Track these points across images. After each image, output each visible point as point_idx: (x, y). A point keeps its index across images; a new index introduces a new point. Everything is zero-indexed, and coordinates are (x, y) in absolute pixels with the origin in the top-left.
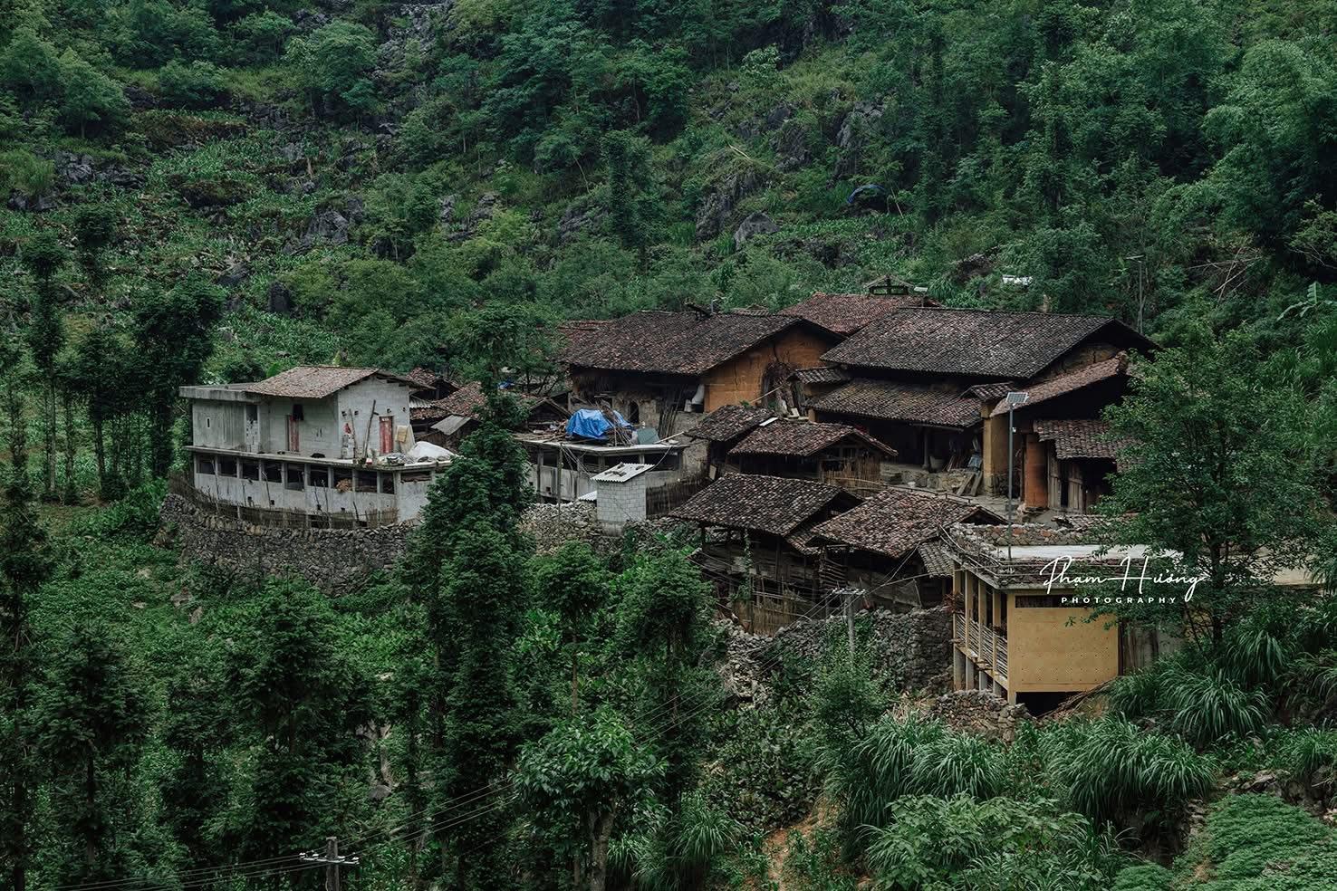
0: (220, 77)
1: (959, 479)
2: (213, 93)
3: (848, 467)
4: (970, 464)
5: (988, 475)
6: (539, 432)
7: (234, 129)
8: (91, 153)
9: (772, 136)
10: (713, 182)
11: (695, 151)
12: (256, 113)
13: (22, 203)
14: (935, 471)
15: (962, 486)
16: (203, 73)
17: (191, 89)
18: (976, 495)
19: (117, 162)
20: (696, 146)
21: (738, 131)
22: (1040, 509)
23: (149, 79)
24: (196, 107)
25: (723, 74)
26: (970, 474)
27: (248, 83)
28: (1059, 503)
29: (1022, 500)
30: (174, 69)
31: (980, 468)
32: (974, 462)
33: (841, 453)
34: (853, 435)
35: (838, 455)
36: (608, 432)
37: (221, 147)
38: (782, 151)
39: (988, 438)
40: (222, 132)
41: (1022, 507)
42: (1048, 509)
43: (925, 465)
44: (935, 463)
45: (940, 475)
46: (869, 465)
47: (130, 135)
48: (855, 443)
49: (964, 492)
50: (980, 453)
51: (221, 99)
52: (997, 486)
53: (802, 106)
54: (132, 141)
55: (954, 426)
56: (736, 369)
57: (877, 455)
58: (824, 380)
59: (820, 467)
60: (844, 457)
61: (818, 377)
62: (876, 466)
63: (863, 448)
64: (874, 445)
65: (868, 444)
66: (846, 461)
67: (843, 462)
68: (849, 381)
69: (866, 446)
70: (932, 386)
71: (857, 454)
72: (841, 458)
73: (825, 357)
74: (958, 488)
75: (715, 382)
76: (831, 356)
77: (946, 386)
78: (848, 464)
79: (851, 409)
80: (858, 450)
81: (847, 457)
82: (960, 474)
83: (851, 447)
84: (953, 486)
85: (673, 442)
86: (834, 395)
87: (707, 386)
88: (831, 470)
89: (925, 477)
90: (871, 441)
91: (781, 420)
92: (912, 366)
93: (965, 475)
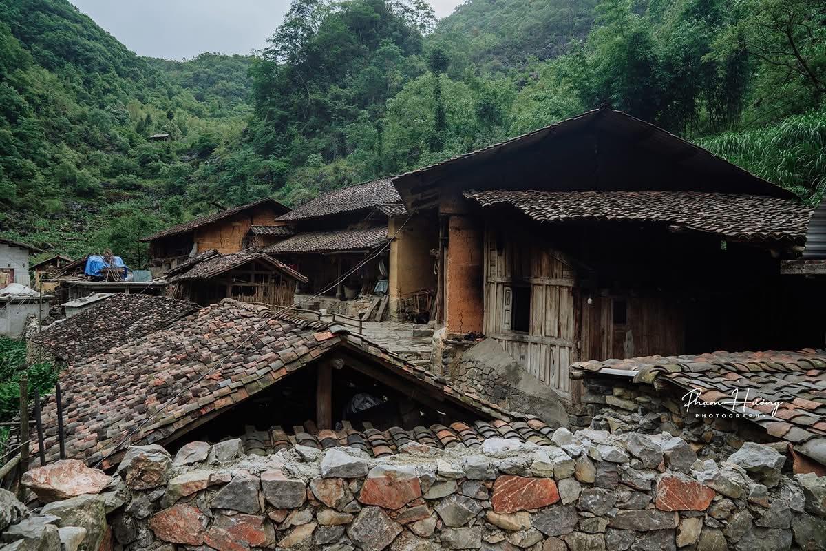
0: (140, 181)
1: (366, 305)
2: (135, 185)
4: (377, 290)
5: (394, 299)
6: (81, 275)
7: (139, 197)
8: (83, 202)
9: (317, 186)
10: (293, 202)
11: (288, 192)
12: (148, 192)
13: (49, 217)
14: (346, 299)
15: (368, 311)
16: (132, 178)
17: (127, 183)
18: (382, 320)
19: (92, 206)
20: (289, 190)
21: (306, 185)
22: (471, 337)
23: (113, 181)
24: (128, 190)
25: (303, 168)
26: (376, 300)
27: (149, 183)
28: (507, 327)
29: (441, 322)
30: (121, 177)
31: (386, 293)
32: (380, 287)
33: (253, 279)
34: (262, 259)
35: (249, 281)
36: (103, 271)
37: (132, 202)
38: (321, 191)
39: (394, 261)
40: (135, 197)
41: (441, 334)
42: (483, 337)
43: (338, 294)
44: (348, 293)
45: (349, 302)
46: (282, 292)
47: (100, 197)
48: (267, 270)
49: (369, 318)
50: (386, 278)
51: (138, 187)
52: (403, 311)
53: (330, 175)
54: (101, 199)
55: (360, 249)
56: (222, 233)
57: (291, 282)
58: (272, 233)
59: (230, 291)
60: (255, 282)
61: (268, 231)
62: (290, 293)
63: (276, 274)
64: (284, 270)
65: (279, 269)
66: (258, 287)
67: (254, 287)
68: (293, 236)
69: (278, 273)
70: (349, 228)
71: (269, 280)
72: (252, 284)
73: (277, 219)
74: (364, 313)
75: (204, 240)
76: (281, 218)
77: (359, 225)
78: (260, 289)
79: (284, 250)
80: (270, 276)
81: (258, 282)
82: (366, 300)
83: (264, 273)
84: (360, 312)
85: (160, 281)
86: (279, 245)
87: (198, 243)
88: (241, 295)
89: (337, 304)
90: (281, 266)
91: (220, 255)
92: (333, 211)
93: (371, 300)
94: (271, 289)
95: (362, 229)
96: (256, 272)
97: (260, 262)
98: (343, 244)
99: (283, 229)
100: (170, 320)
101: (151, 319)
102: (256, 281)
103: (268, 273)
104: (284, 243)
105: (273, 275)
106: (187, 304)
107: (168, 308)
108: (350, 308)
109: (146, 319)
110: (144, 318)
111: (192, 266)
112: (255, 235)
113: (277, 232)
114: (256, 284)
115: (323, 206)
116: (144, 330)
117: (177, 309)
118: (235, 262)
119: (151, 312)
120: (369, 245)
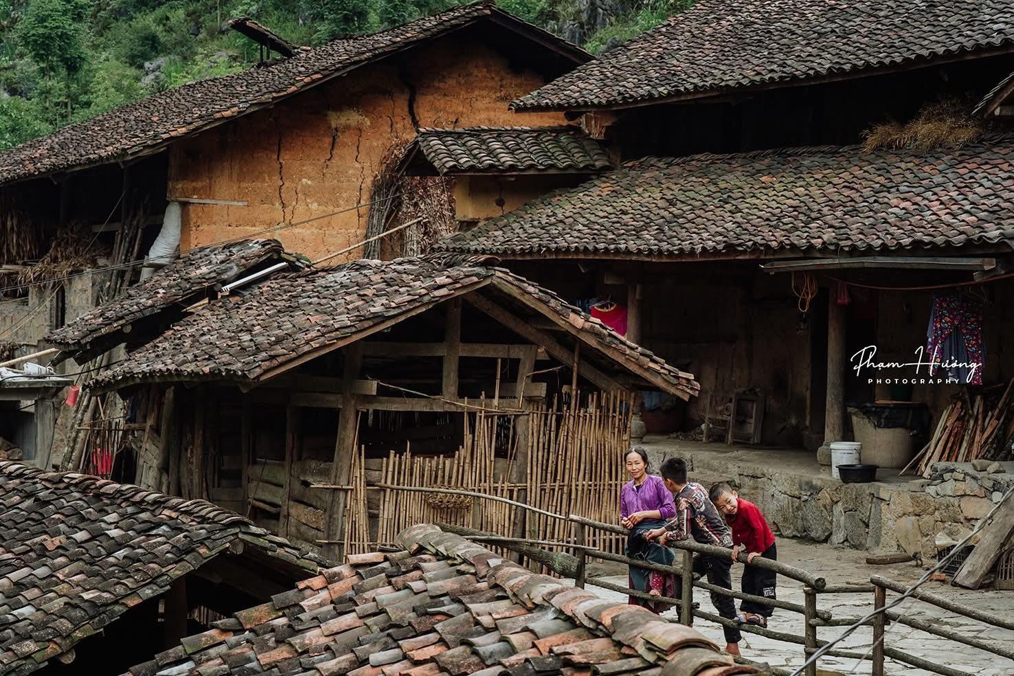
1: (971, 508)
3: (482, 440)
15: (984, 539)
33: (450, 377)
34: (492, 293)
35: (436, 390)
45: (885, 490)
46: (580, 437)
48: (523, 341)
49: (994, 569)
55: (948, 249)
56: (286, 158)
57: (615, 392)
58: (507, 159)
59: (349, 435)
60: (461, 395)
61: (490, 153)
62: (612, 442)
63: (553, 361)
64: (592, 342)
65: (566, 339)
66: (472, 416)
67: (456, 417)
68: (601, 173)
69: (560, 353)
70: (872, 141)
71: (522, 387)
72: (448, 400)
73: (529, 99)
74: (968, 550)
75: (209, 192)
76: (550, 93)
77: (923, 129)
78: (482, 426)
79: (568, 241)
80: (526, 371)
81: (474, 396)
82: (969, 486)
83: (497, 352)
84: (942, 540)
85: (32, 368)
86: (542, 213)
87: (184, 205)
88: (400, 452)
89: (825, 496)
90: (578, 321)
91: (292, 267)
92: (800, 69)
93: (996, 487)
94: (529, 429)
95: (935, 149)
96: (465, 350)
97: (485, 305)
98: (855, 224)
99: (556, 141)
100: (134, 592)
101: (48, 584)
102: (465, 391)
103: (517, 352)
104: (566, 206)
105: (539, 365)
106: (204, 520)
107: (114, 533)
108: (888, 515)
109: (20, 586)
110: (15, 576)
111: (173, 313)
112: (434, 172)
113: (531, 157)
114: (465, 404)
115: (742, 43)
116: (21, 638)
117: (161, 542)
118: (377, 308)
119: (43, 552)
120: (993, 233)
